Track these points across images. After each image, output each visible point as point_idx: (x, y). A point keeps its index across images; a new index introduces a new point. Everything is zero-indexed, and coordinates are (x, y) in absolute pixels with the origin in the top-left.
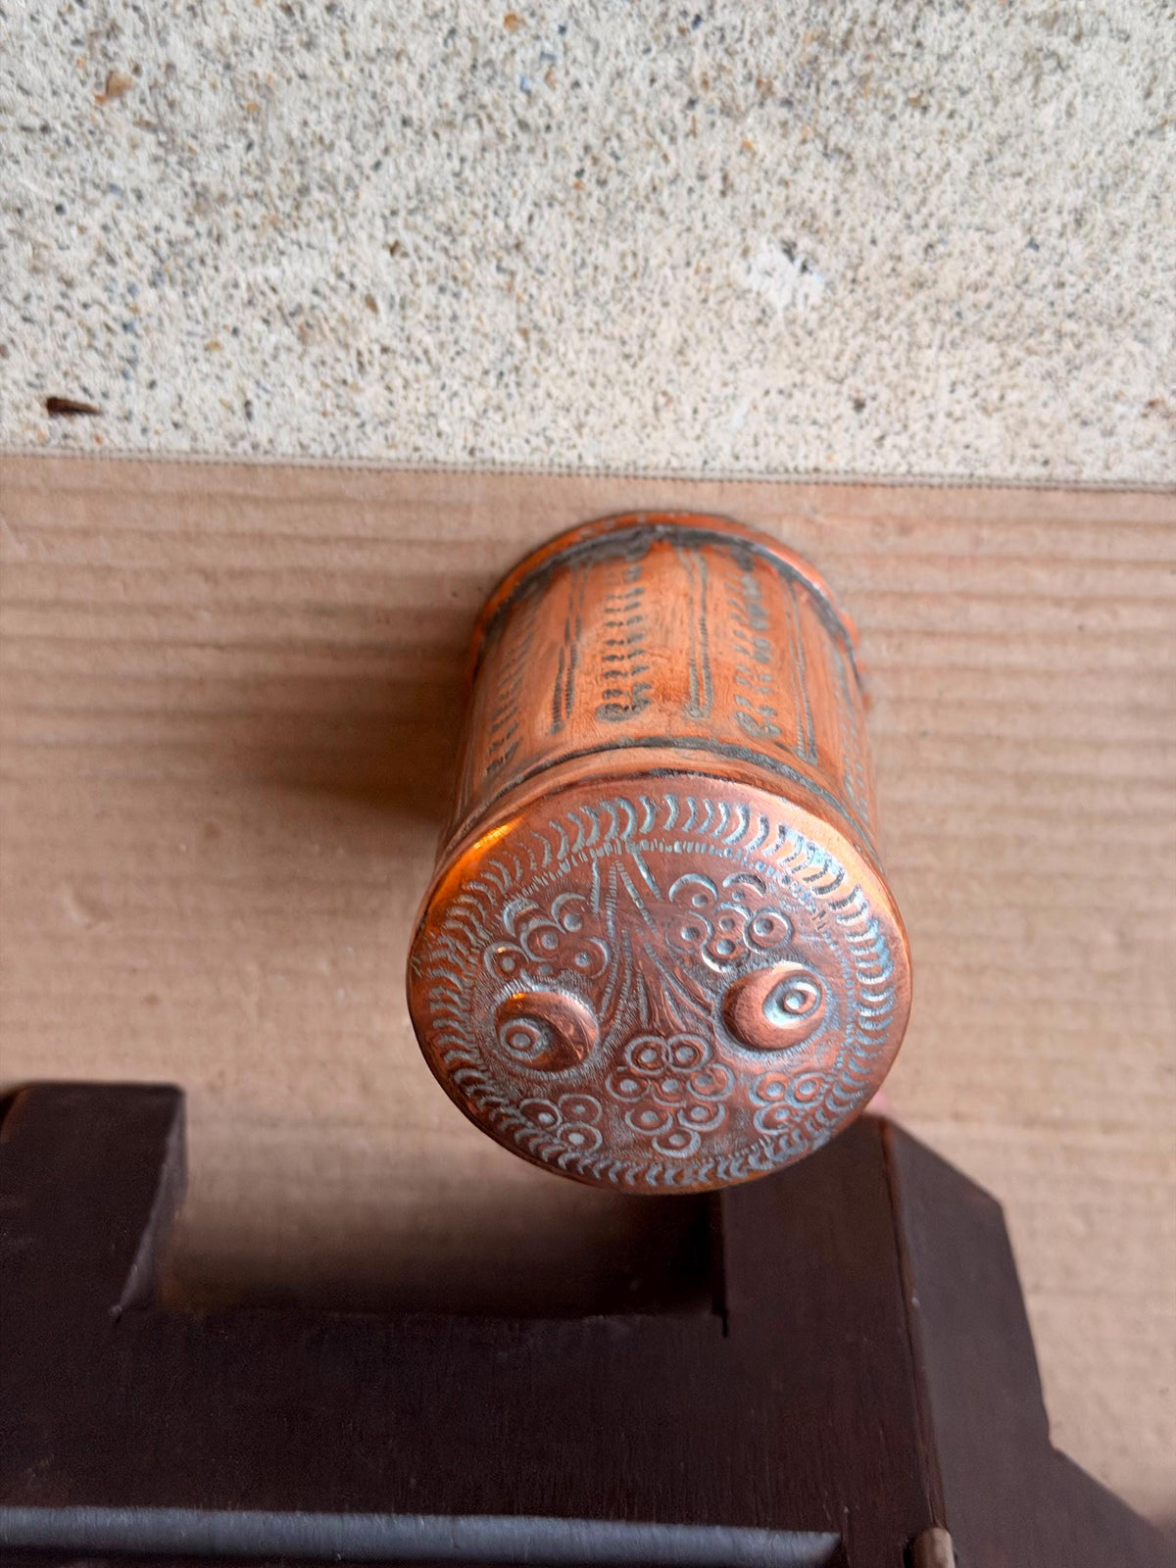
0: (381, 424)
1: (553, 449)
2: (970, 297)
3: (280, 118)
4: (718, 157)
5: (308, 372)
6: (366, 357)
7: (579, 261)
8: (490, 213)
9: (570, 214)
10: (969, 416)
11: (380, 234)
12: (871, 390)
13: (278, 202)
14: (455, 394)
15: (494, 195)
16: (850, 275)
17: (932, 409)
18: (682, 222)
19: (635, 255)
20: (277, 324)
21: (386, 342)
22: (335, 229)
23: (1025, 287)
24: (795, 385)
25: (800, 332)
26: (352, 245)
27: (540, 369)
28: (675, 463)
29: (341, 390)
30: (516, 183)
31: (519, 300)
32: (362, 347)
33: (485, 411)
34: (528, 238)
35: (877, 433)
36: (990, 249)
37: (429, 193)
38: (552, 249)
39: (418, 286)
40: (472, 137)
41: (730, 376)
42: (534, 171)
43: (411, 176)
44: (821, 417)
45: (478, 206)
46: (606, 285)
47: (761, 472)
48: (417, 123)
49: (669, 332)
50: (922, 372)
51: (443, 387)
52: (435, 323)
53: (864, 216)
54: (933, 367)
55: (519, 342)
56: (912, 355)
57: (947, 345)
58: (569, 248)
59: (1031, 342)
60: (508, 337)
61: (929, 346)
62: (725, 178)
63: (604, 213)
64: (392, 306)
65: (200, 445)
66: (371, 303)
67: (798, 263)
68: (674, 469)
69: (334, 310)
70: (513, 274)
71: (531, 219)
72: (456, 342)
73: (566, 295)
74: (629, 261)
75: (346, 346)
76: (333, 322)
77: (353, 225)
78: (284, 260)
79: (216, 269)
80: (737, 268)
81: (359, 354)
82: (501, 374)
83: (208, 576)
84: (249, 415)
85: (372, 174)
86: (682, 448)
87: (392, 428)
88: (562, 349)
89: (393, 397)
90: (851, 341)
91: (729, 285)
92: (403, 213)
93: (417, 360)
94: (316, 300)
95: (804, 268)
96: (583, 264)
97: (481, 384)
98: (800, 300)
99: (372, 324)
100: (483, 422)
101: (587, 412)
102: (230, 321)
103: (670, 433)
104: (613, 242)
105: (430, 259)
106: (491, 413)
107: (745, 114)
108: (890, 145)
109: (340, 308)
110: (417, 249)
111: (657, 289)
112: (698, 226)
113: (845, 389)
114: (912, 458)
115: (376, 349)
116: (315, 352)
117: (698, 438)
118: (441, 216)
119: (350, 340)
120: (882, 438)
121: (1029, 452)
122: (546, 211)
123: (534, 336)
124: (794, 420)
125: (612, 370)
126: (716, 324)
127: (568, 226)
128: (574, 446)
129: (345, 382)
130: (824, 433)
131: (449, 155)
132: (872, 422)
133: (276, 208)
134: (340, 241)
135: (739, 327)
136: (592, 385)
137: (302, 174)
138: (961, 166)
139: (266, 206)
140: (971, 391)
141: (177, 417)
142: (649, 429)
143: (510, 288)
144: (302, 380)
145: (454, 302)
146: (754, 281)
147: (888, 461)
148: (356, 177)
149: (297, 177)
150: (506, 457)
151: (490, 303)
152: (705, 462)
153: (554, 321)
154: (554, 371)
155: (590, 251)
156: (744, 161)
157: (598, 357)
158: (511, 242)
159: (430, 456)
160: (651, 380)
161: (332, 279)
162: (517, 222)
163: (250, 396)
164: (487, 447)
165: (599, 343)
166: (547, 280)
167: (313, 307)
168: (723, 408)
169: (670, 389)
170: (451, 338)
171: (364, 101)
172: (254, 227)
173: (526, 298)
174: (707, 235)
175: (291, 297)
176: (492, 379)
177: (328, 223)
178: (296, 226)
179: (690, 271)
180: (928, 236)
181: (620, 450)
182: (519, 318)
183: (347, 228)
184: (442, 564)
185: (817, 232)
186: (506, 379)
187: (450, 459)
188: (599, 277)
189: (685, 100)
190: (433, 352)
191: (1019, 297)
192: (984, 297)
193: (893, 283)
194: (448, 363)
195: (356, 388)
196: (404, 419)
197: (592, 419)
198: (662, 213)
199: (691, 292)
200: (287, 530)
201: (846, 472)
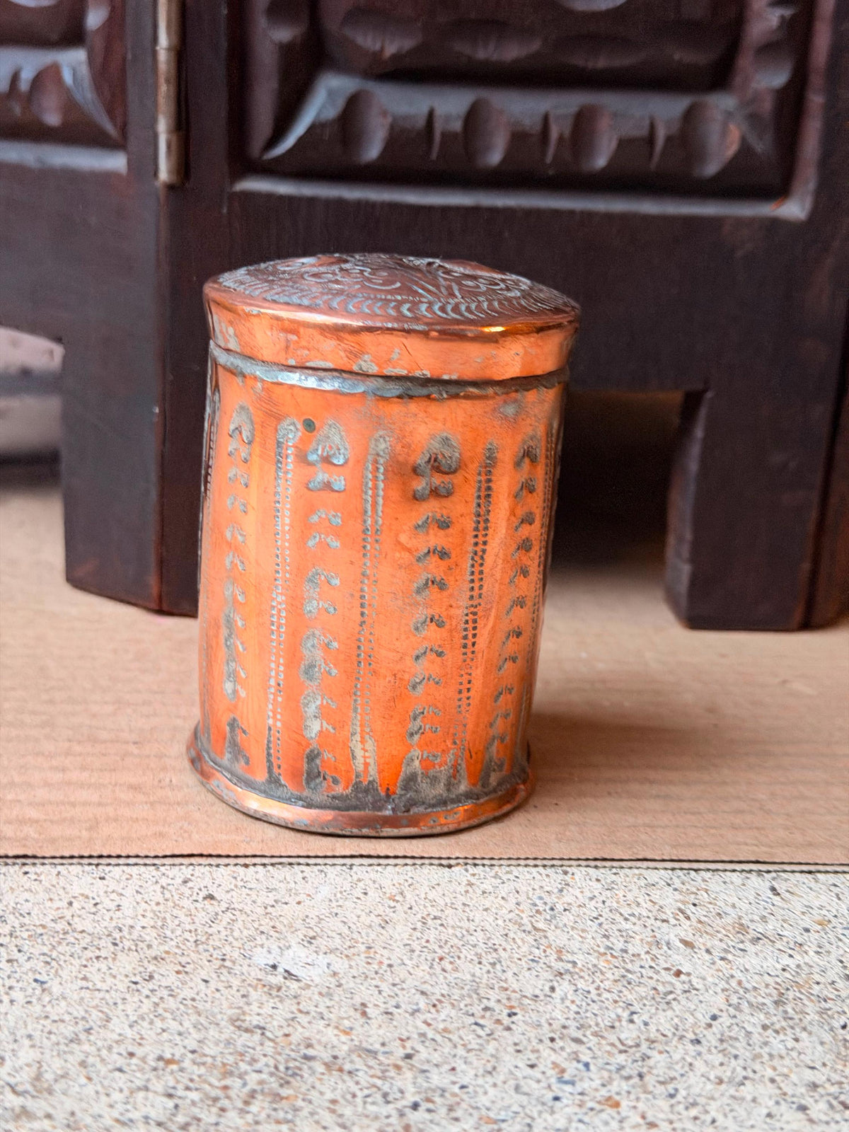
0: (654, 885)
1: (493, 873)
2: (103, 953)
3: (822, 1043)
4: (375, 1026)
5: (729, 910)
6: (681, 916)
7: (498, 967)
8: (594, 992)
9: (514, 991)
10: (101, 893)
11: (695, 981)
12: (198, 905)
13: (802, 997)
14: (591, 899)
15: (593, 1001)
16: (228, 963)
17: (139, 897)
18: (403, 989)
19: (444, 970)
20: (769, 934)
21: (665, 924)
22: (740, 983)
23: (49, 960)
24: (273, 906)
25: (272, 933)
26: (721, 974)
27: (517, 912)
28: (379, 868)
29: (696, 902)
30: (574, 1008)
31: (550, 946)
32: (688, 923)
33: (561, 891)
34: (551, 978)
35: (190, 884)
36: (85, 978)
37: (658, 1003)
38: (527, 974)
39: (648, 953)
40: (628, 1033)
41: (335, 910)
42: (557, 1014)
43: (678, 1013)
44: (246, 891)
45: (606, 995)
46: (467, 953)
47: (299, 864)
48: (686, 1041)
49: (400, 932)
50: (149, 915)
51: (604, 902)
52: (624, 934)
53: (218, 995)
54: (140, 917)
55: (541, 925)
56: (160, 923)
57: (126, 930)
58: (509, 974)
59: (40, 930)
60: (553, 927)
61: (143, 927)
62: (364, 1014)
63: (481, 992)
64: (668, 944)
65: (809, 876)
66: (687, 943)
67: (280, 970)
68: (379, 865)
69: (721, 940)
70: (560, 959)
71: (553, 989)
72: (600, 925)
73: (504, 950)
74: (449, 967)
75: (700, 922)
76: (720, 936)
77: (723, 984)
78: (779, 967)
79: (841, 962)
80: (340, 965)
81: (688, 918)
82: (552, 909)
83: (768, 812)
84: (773, 889)
85: (718, 1013)
86: (373, 875)
87: (643, 882)
88: (500, 922)
89: (647, 898)
90: (222, 929)
91: (347, 956)
92: (679, 992)
93: (633, 915)
94: (741, 946)
95: (274, 967)
96: (493, 964)
97: (570, 904)
98: (275, 950)
99: (683, 935)
100: (560, 886)
101: (467, 892)
102: (813, 935)
103: (386, 883)
104: (469, 977)
105: (641, 967)
106: (556, 891)
107: (351, 1051)
108: (196, 1035)
109: (717, 943)
110: (657, 972)
111: (417, 953)
112: (384, 986)
113: (224, 906)
114: (155, 873)
115: (673, 921)
116: (729, 920)
117: (359, 880)
118: (642, 991)
119: (699, 925)
120: (185, 882)
121: (42, 877)
122: (537, 992)
123: (529, 928)
124: (269, 890)
125: (449, 911)
126: (355, 936)
127: (515, 986)
128: (474, 875)
129: (695, 905)
130: (242, 884)
131: (646, 1024)
132: (196, 890)
133: (802, 993)
134: (732, 976)
135: (334, 934)
136: (464, 904)
137: (786, 1012)
138: (119, 1026)
139: (812, 994)
140: (99, 907)
141: (836, 890)
142: (406, 884)
143: (559, 952)
144: (734, 906)
145: (611, 945)
146: (322, 960)
147: (178, 872)
148: (732, 1010)
149: (790, 1010)
150: (534, 870)
151: (574, 945)
152: (351, 869)
153: (511, 935)
154: (504, 911)
155: (488, 972)
156: (347, 1023)
157: (465, 919)
158: (567, 977)
159: (602, 870)
160: (411, 908)
161: (730, 957)
162: (564, 987)
163: (777, 898)
164: (553, 876)
165: (465, 924)
166: (525, 956)
167: (742, 942)
168: (339, 895)
169: (392, 904)
170: (605, 926)
171: (745, 1053)
172: (818, 983)
173: (542, 947)
174: (374, 982)
175: (764, 947)
176: (560, 907)
177: (748, 986)
178: (777, 983)
179: (387, 962)
180: (151, 985)
181: (429, 874)
182: (546, 937)
183: (728, 983)
184: (574, 816)
185: (264, 986)
186: (547, 908)
187: (583, 869)
188: (475, 958)
189: (415, 1058)
190: (621, 919)
191: (54, 954)
192: (88, 954)
193: (183, 960)
194: (603, 914)
195: (684, 903)
196: (632, 886)
197: (462, 889)
198: (423, 993)
199: (385, 952)
200: (713, 831)
201: (218, 866)
